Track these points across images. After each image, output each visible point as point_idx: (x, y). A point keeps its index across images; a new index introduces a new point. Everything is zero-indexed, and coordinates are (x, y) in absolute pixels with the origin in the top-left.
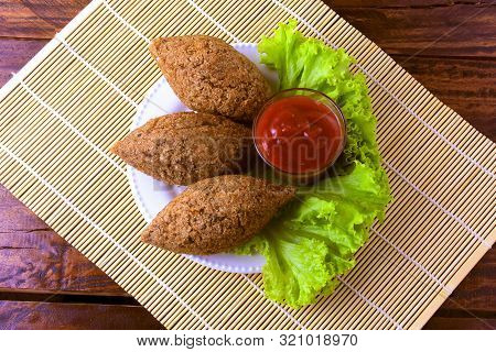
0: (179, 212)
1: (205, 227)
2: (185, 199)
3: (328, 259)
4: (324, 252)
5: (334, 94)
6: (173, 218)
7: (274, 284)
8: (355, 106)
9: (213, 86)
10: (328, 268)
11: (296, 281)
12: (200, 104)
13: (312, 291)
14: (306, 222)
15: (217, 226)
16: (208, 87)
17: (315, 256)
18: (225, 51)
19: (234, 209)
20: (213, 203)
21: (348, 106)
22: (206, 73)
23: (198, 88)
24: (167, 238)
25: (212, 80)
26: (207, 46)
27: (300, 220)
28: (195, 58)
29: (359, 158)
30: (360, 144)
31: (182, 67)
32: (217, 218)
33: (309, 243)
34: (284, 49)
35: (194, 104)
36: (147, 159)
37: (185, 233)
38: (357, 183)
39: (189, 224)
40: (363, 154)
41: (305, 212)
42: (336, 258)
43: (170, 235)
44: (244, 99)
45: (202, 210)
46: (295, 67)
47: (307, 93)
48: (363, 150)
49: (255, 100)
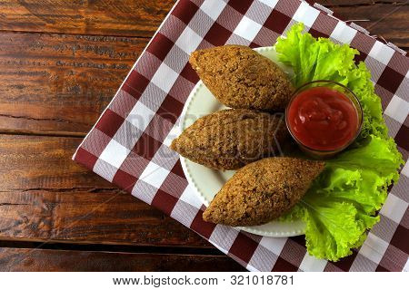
0: (235, 193)
1: (258, 203)
2: (239, 182)
3: (357, 218)
4: (354, 212)
5: (345, 82)
6: (231, 198)
7: (315, 243)
8: (362, 90)
9: (248, 86)
10: (359, 225)
11: (333, 238)
12: (237, 102)
13: (349, 245)
14: (336, 189)
15: (268, 201)
16: (244, 87)
17: (347, 216)
18: (254, 57)
19: (281, 186)
20: (263, 183)
21: (356, 90)
22: (241, 76)
23: (235, 89)
24: (226, 215)
25: (247, 81)
26: (239, 54)
27: (331, 187)
28: (230, 64)
29: (371, 132)
30: (371, 121)
31: (220, 73)
32: (267, 195)
33: (340, 206)
34: (298, 49)
35: (231, 102)
36: (202, 152)
37: (242, 210)
38: (373, 153)
39: (245, 202)
40: (374, 128)
41: (335, 181)
42: (363, 215)
43: (229, 213)
44: (273, 94)
45: (254, 190)
46: (309, 63)
47: (321, 84)
48: (374, 125)
49: (282, 94)
